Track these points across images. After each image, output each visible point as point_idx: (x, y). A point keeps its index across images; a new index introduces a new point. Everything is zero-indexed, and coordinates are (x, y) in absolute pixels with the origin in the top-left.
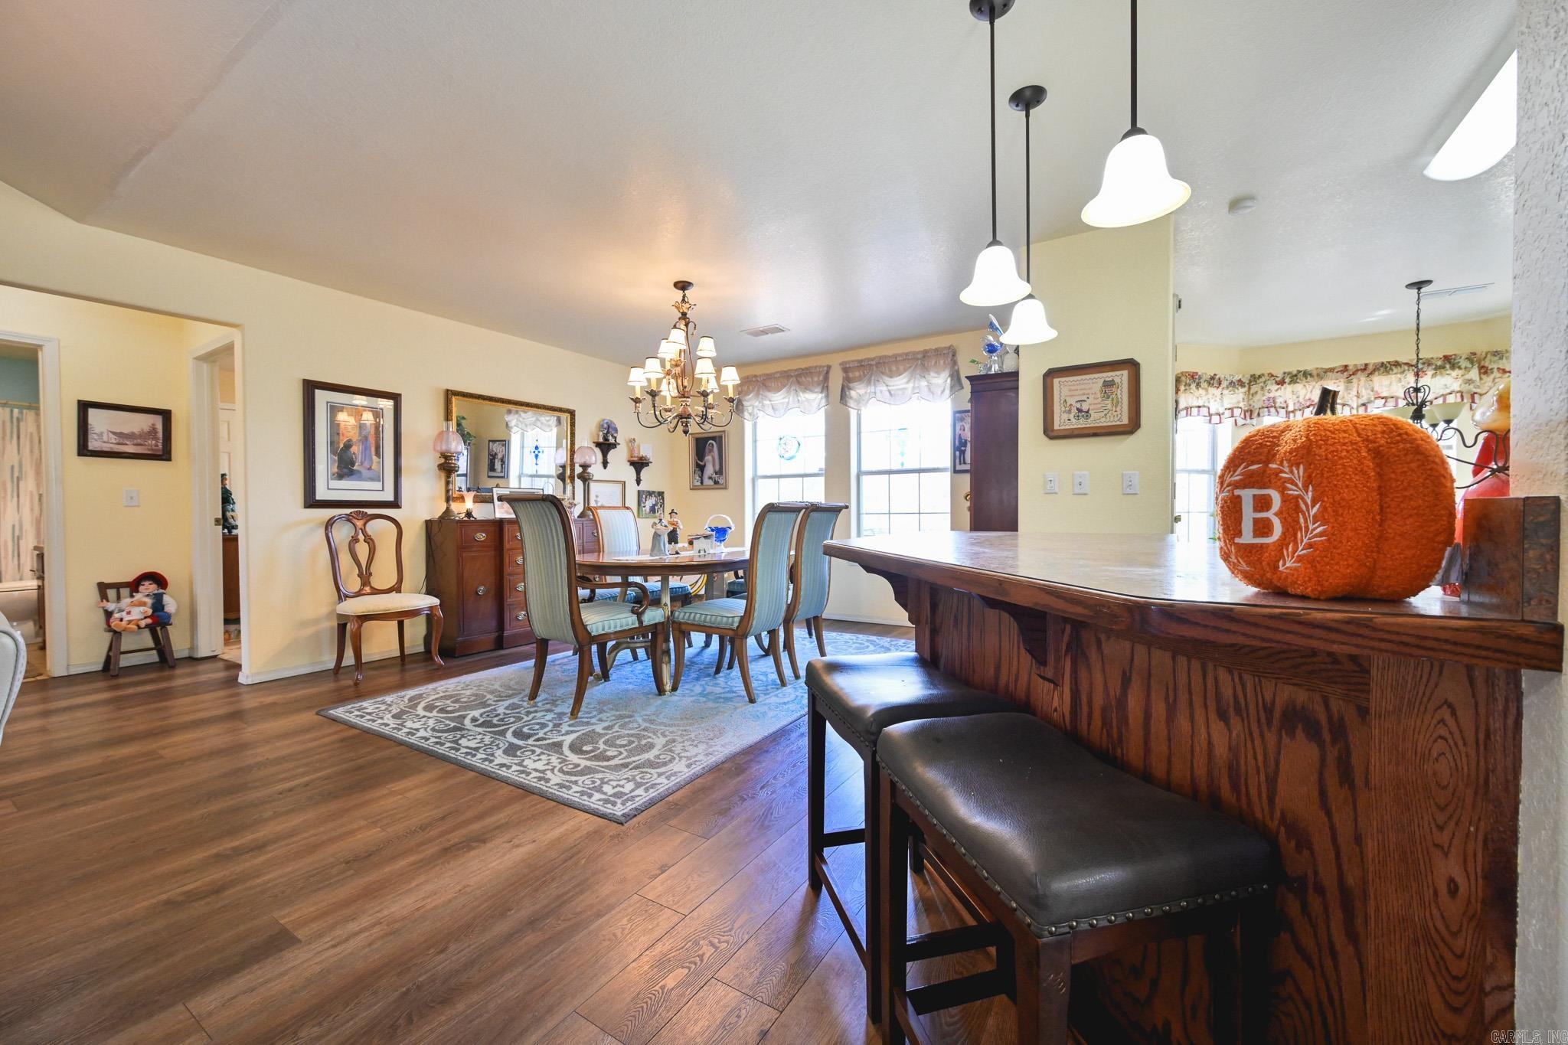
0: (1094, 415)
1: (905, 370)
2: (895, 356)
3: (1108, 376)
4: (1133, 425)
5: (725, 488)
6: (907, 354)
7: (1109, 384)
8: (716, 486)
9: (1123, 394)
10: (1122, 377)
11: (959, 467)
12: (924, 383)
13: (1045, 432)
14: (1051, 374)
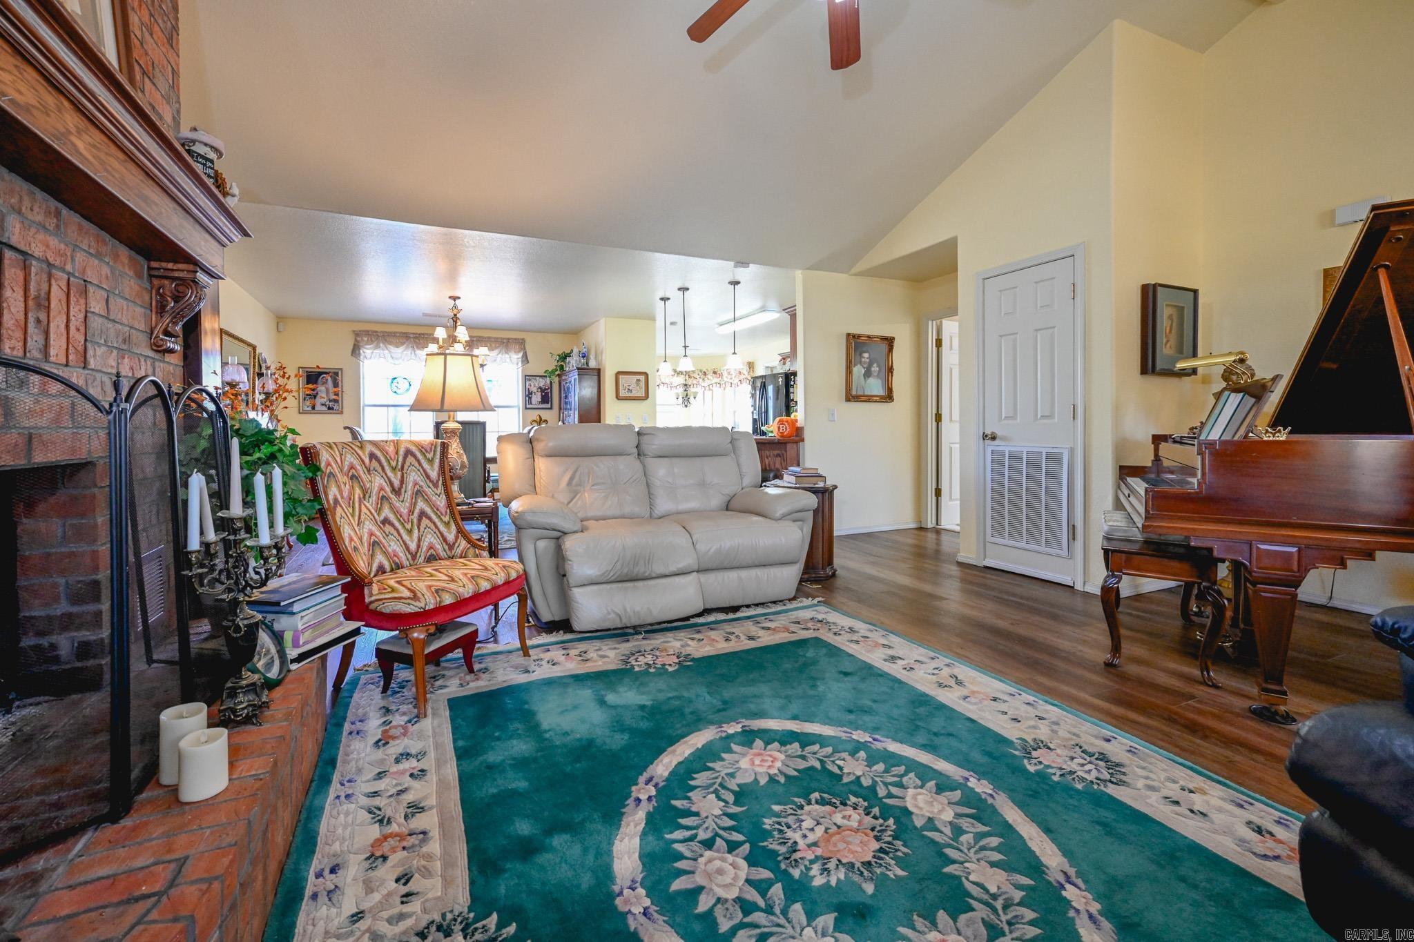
0: (634, 392)
1: (496, 348)
2: (489, 338)
3: (638, 377)
4: (647, 397)
5: (342, 413)
6: (497, 338)
7: (638, 380)
8: (331, 411)
9: (643, 384)
10: (642, 378)
11: (528, 406)
12: (507, 356)
13: (617, 398)
14: (618, 374)
